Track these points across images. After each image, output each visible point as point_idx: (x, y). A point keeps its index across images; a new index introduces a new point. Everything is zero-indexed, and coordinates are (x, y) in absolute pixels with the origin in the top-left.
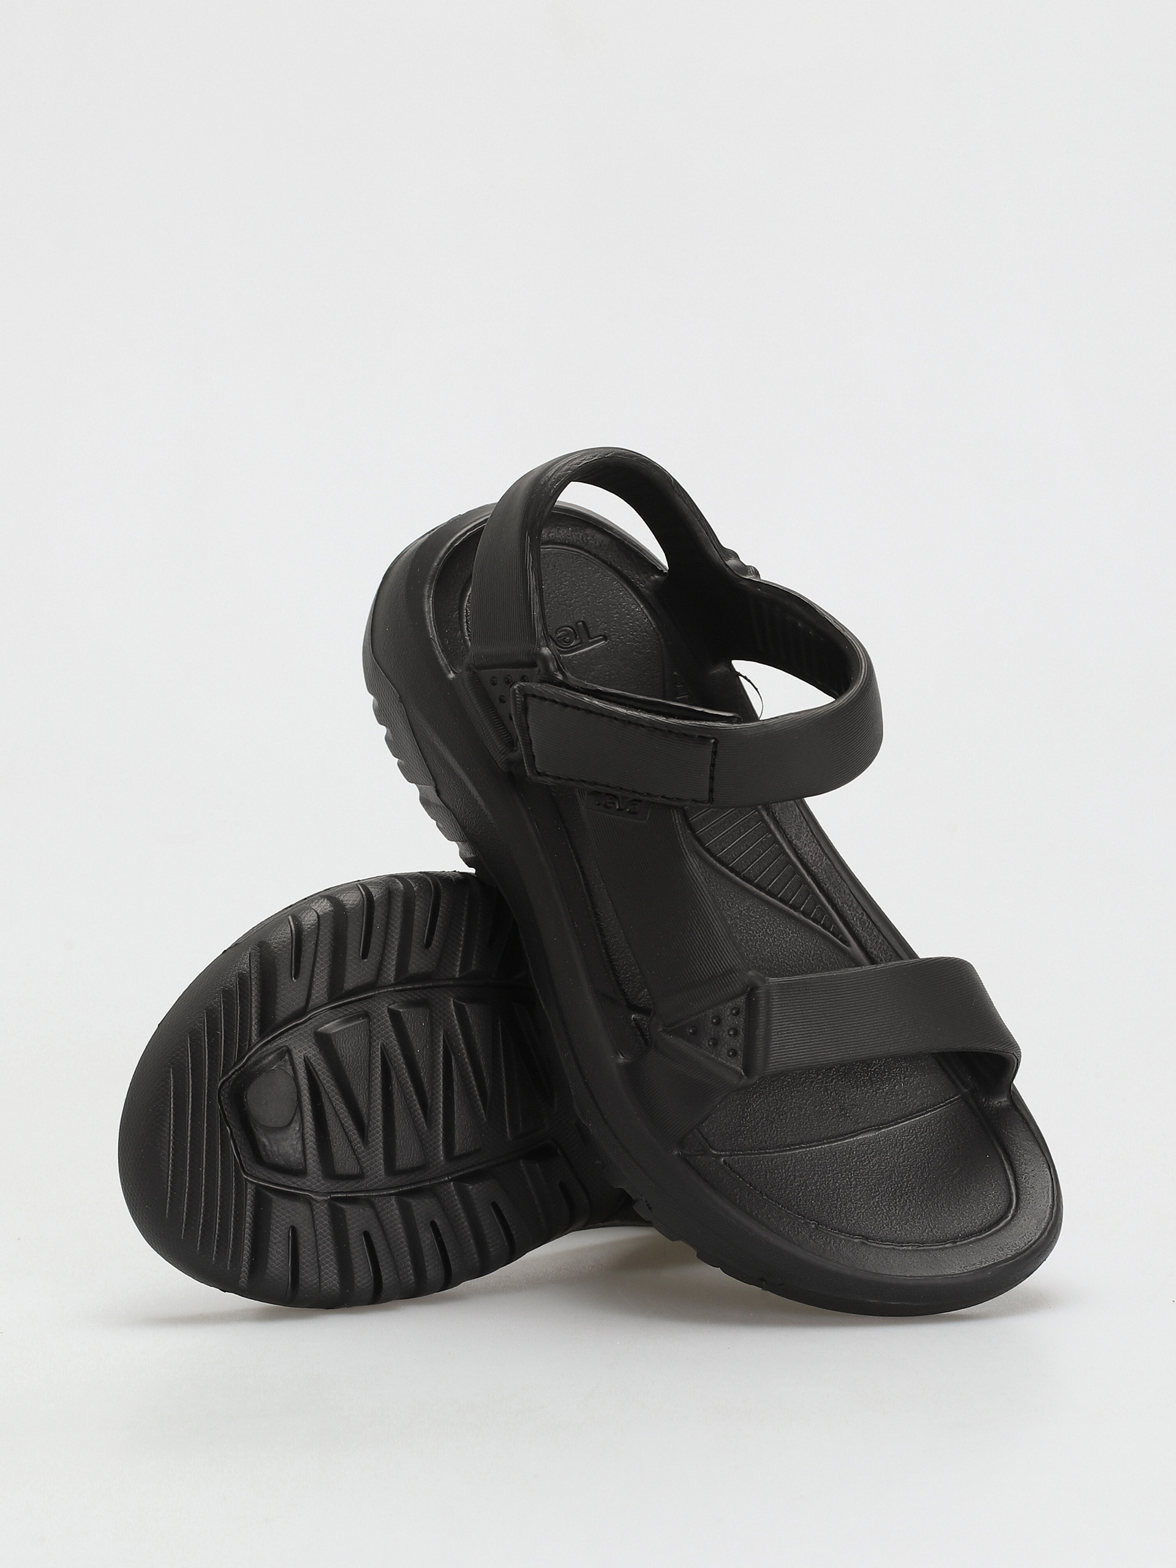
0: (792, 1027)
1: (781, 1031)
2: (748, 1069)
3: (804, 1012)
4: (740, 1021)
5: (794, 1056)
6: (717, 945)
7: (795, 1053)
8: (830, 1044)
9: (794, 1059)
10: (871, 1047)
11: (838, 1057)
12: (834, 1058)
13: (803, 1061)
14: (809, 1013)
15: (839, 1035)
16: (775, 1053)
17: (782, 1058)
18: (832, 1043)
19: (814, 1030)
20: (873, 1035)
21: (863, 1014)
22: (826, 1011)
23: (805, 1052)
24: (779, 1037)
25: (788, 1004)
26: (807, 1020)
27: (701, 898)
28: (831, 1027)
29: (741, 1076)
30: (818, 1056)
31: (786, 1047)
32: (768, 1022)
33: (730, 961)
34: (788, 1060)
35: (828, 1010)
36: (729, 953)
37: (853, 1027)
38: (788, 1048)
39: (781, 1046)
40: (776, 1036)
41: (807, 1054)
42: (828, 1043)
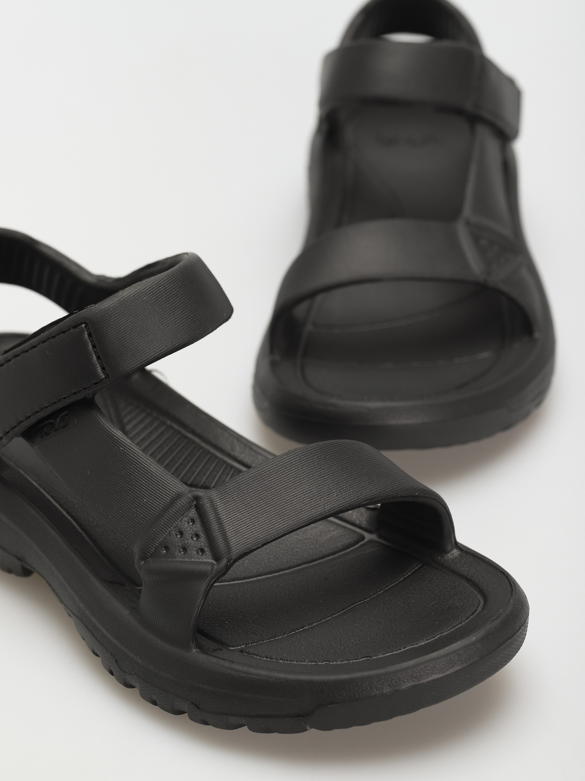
0: (239, 515)
1: (232, 521)
2: (217, 558)
3: (244, 502)
4: (198, 527)
5: (250, 536)
6: (159, 482)
7: (249, 534)
8: (274, 518)
9: (250, 538)
10: (309, 511)
11: (285, 526)
12: (282, 527)
13: (258, 537)
14: (248, 501)
15: (279, 509)
16: (233, 539)
17: (241, 540)
18: (276, 517)
19: (257, 512)
20: (307, 502)
21: (292, 488)
22: (260, 495)
23: (257, 530)
24: (232, 527)
25: (228, 500)
26: (249, 507)
27: (133, 455)
28: (270, 506)
29: (213, 564)
30: (269, 529)
31: (240, 531)
32: (218, 519)
33: (173, 489)
34: (245, 540)
35: (262, 494)
36: (170, 484)
37: (287, 500)
38: (242, 532)
39: (237, 532)
40: (229, 526)
41: (259, 531)
42: (272, 517)
